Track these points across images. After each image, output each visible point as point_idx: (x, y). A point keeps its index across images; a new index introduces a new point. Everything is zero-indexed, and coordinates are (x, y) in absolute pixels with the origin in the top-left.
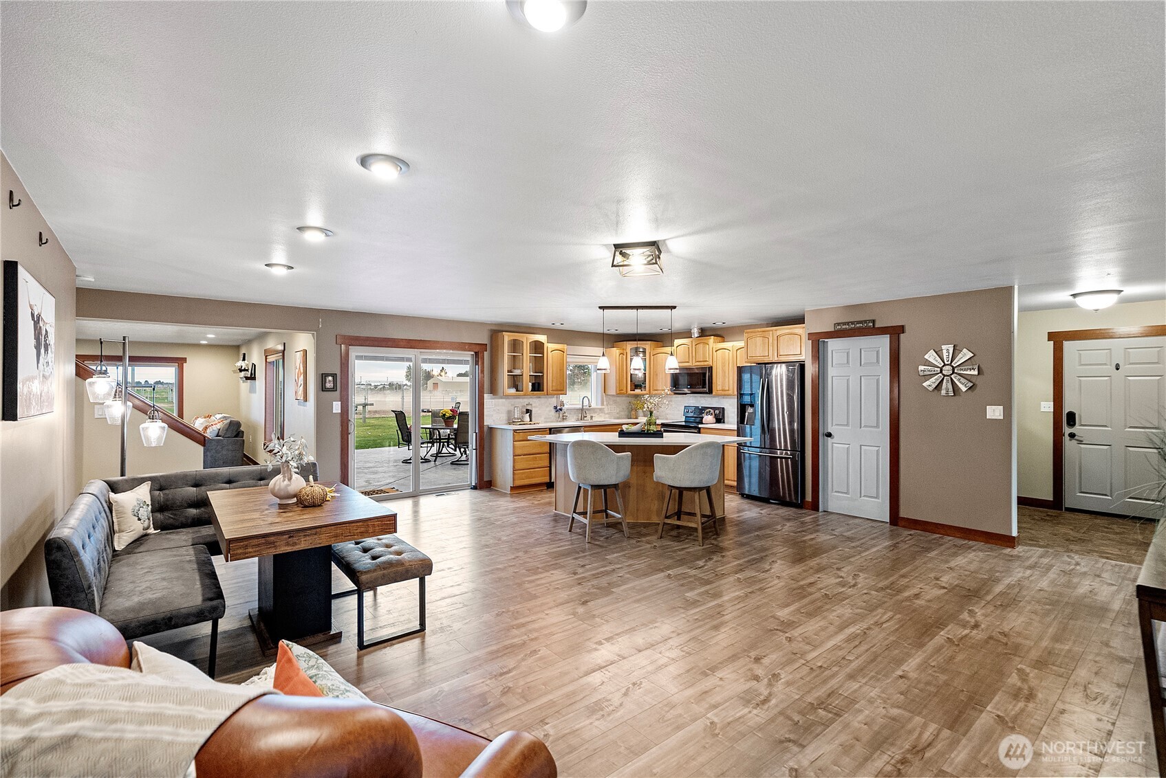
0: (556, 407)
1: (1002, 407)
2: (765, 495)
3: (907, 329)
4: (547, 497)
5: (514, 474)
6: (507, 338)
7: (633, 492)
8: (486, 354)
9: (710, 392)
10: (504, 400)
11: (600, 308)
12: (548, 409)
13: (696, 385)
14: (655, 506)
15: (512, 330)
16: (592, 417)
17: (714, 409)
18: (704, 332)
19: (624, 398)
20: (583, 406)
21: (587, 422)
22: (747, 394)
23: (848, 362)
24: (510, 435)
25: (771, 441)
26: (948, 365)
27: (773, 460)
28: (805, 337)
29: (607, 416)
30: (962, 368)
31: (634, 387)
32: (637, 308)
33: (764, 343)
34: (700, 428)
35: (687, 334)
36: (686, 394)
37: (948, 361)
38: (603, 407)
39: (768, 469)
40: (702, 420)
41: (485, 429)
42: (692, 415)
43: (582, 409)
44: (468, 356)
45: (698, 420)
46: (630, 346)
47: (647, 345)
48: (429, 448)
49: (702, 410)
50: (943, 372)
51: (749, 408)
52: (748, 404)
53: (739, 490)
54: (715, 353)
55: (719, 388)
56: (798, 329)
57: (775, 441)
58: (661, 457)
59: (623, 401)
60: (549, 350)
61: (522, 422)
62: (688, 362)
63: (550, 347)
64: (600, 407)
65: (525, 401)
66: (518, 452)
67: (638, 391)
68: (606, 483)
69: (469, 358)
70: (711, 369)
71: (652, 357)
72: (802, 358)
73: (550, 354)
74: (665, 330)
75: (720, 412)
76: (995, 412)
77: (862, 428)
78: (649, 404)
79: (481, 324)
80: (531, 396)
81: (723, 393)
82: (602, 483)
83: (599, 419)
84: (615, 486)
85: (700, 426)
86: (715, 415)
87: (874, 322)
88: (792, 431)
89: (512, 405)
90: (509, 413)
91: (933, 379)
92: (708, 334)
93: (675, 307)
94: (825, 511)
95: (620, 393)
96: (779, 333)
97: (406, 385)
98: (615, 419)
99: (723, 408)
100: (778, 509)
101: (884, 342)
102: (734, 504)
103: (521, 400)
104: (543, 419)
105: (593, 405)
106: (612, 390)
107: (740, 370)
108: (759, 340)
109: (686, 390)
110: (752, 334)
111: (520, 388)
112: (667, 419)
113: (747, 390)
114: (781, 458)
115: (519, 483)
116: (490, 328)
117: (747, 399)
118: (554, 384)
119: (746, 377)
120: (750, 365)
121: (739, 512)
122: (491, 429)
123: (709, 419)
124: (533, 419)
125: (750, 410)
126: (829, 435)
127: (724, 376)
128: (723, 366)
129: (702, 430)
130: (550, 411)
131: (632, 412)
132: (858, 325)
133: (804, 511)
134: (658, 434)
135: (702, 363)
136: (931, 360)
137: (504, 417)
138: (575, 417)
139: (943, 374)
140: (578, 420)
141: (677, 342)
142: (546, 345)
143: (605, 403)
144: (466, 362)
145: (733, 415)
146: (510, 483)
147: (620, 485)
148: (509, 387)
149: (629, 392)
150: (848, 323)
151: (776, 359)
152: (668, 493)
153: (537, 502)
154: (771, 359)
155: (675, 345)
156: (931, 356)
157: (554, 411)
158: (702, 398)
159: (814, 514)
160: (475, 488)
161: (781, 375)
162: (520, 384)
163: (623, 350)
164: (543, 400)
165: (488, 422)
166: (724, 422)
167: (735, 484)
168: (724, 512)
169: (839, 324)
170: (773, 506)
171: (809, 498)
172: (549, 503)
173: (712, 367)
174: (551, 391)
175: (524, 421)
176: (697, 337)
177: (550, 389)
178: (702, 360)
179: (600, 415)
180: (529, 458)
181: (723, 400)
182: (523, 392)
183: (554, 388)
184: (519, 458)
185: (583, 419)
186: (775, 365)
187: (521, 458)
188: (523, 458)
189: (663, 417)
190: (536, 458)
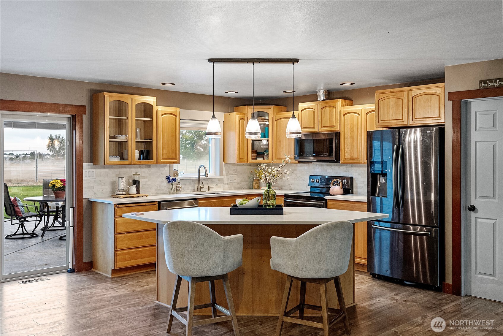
0: (168, 178)
2: (398, 275)
4: (149, 283)
5: (115, 255)
6: (109, 99)
7: (247, 282)
8: (85, 118)
9: (338, 160)
10: (107, 170)
11: (210, 60)
12: (159, 180)
13: (322, 152)
14: (273, 296)
15: (116, 90)
16: (209, 188)
17: (342, 178)
18: (331, 95)
19: (245, 167)
20: (199, 176)
21: (204, 193)
22: (378, 163)
24: (111, 211)
25: (404, 215)
27: (407, 236)
28: (444, 97)
29: (227, 186)
31: (255, 155)
32: (253, 61)
33: (397, 105)
34: (326, 200)
35: (312, 97)
36: (311, 162)
38: (222, 177)
39: (401, 244)
40: (329, 191)
41: (85, 202)
42: (317, 185)
43: (199, 180)
44: (63, 119)
45: (324, 190)
46: (250, 110)
47: (270, 110)
48: (38, 222)
49: (328, 180)
51: (381, 178)
52: (379, 174)
53: (369, 269)
54: (342, 117)
55: (347, 155)
56: (436, 89)
57: (408, 215)
58: (279, 240)
59: (245, 169)
60: (160, 114)
61: (127, 194)
62: (313, 127)
63: (160, 110)
64: (218, 176)
65: (131, 171)
66: (120, 230)
67: (260, 159)
68: (210, 274)
69: (65, 122)
70: (338, 134)
71: (275, 122)
72: (442, 121)
73: (160, 119)
74: (289, 93)
75: (348, 182)
78: (267, 174)
79: (78, 83)
80: (140, 165)
81: (351, 161)
82: (204, 274)
83: (217, 190)
84: (223, 277)
85: (327, 197)
86: (343, 185)
88: (427, 203)
89: (117, 175)
90: (114, 184)
92: (335, 97)
93: (297, 61)
94: (467, 296)
95: (240, 162)
96: (414, 93)
97: (48, 154)
98: (235, 189)
99: (352, 178)
100: (415, 293)
102: (364, 287)
103: (127, 170)
104: (153, 190)
105: (211, 175)
106: (232, 158)
107: (371, 135)
108: (392, 102)
109: (312, 158)
110: (385, 95)
111: (125, 156)
112: (291, 189)
113: (377, 158)
114: (415, 235)
115: (121, 265)
116: (89, 88)
117: (378, 168)
118: (165, 152)
119: (376, 144)
120: (381, 129)
121: (371, 298)
122: (92, 204)
123: (335, 189)
124: (141, 191)
125: (382, 180)
126: (472, 209)
127: (353, 142)
128: (352, 130)
129: (329, 203)
130: (162, 182)
131: (254, 182)
133: (445, 296)
134: (278, 210)
135: (329, 129)
137: (107, 189)
138: (191, 188)
140: (194, 191)
141: (302, 106)
142: (155, 108)
143: (224, 172)
144: (61, 127)
145: (362, 185)
146: (111, 266)
147: (229, 276)
148: (111, 155)
149: (251, 160)
151: (411, 123)
152: (288, 284)
153: (138, 289)
154: (405, 123)
155: (300, 109)
157: (166, 181)
158: (329, 167)
159: (456, 300)
160: (72, 271)
161: (415, 142)
162: (125, 152)
163: (244, 114)
164: (154, 169)
165: (87, 195)
166: (352, 193)
167: (365, 262)
168: (354, 300)
169: (484, 81)
170: (409, 288)
171: (449, 280)
172: (151, 291)
173: (339, 133)
174: (162, 159)
175: (130, 193)
176: (323, 100)
177: (160, 157)
178: (329, 125)
179: (219, 185)
180: (134, 235)
181: (352, 168)
182: (128, 160)
183: (165, 157)
184: (122, 236)
185: (199, 190)
186: (409, 129)
187: (125, 236)
188: (127, 236)
189: (283, 188)
190: (142, 236)
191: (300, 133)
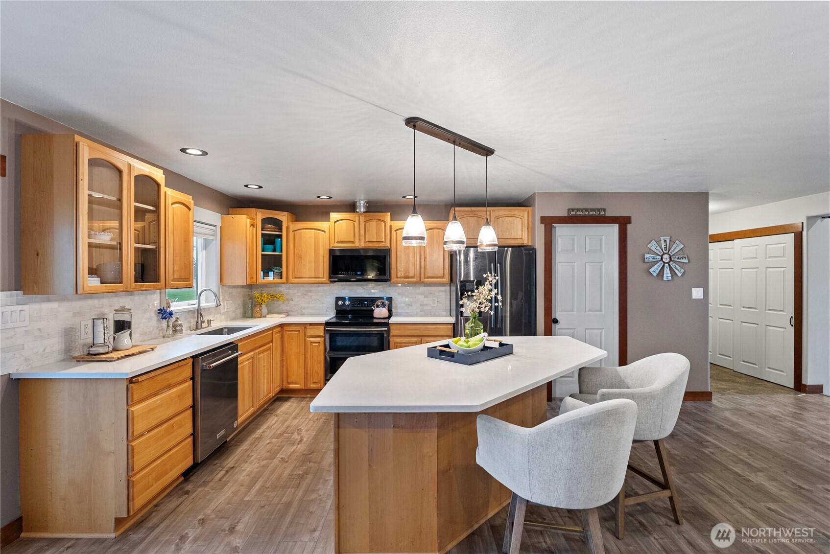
0: (161, 311)
1: (702, 289)
3: (633, 220)
5: (130, 483)
6: (87, 152)
9: (389, 279)
18: (375, 206)
23: (573, 249)
26: (666, 253)
29: (223, 317)
30: (676, 256)
34: (389, 325)
35: (351, 207)
37: (666, 250)
43: (199, 311)
47: (286, 217)
50: (663, 259)
54: (394, 233)
60: (169, 202)
62: (353, 242)
63: (169, 194)
65: (118, 303)
70: (387, 251)
71: (291, 234)
73: (170, 208)
76: (697, 293)
77: (587, 313)
81: (403, 280)
87: (604, 210)
90: (70, 334)
91: (656, 266)
96: (497, 214)
99: (392, 299)
101: (614, 230)
106: (237, 278)
108: (472, 220)
118: (176, 268)
122: (19, 385)
126: (555, 321)
129: (392, 327)
130: (150, 319)
131: (255, 308)
132: (591, 213)
135: (375, 245)
136: (653, 248)
137: (55, 345)
139: (664, 262)
141: (335, 216)
142: (164, 189)
143: (221, 298)
149: (260, 281)
150: (582, 210)
155: (332, 220)
156: (653, 246)
157: (157, 318)
169: (573, 210)
173: (390, 249)
174: (172, 281)
175: (121, 346)
176: (364, 212)
177: (170, 276)
178: (375, 241)
179: (216, 316)
180: (160, 431)
181: (391, 288)
182: (121, 283)
183: (177, 276)
184: (142, 441)
185: (200, 327)
186: (506, 248)
187: (146, 439)
188: (150, 438)
189: (289, 313)
190: (172, 426)
191: (495, 245)
